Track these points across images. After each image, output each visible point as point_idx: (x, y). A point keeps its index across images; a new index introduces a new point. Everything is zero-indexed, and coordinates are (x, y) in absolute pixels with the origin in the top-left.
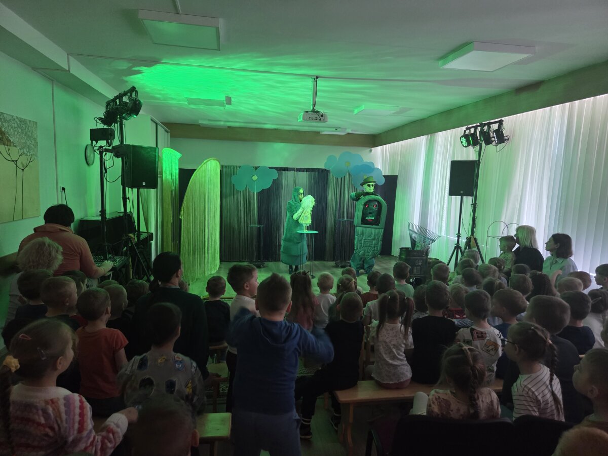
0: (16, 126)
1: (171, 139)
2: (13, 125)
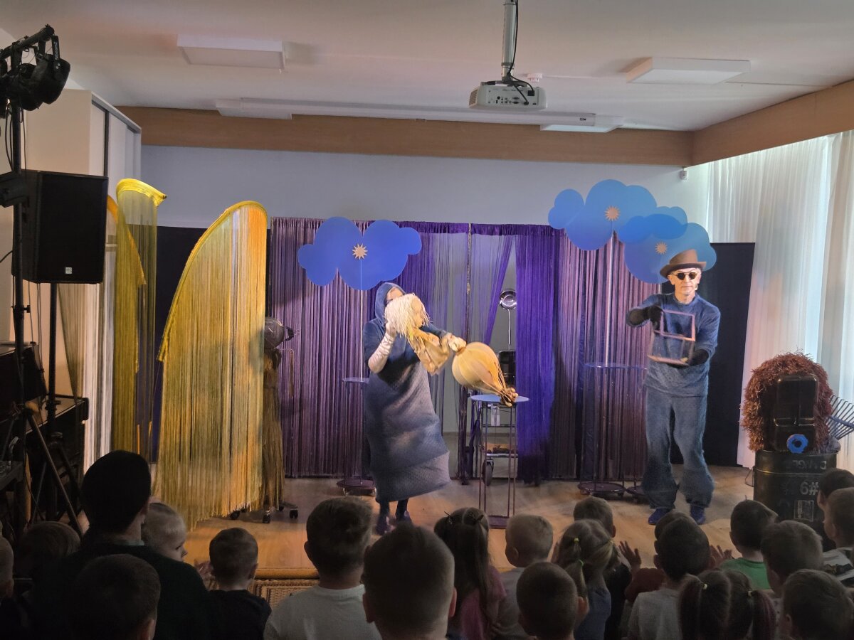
1: (142, 149)
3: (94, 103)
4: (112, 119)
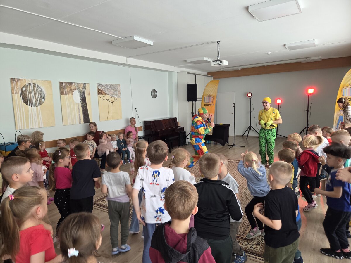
0: (108, 87)
2: (107, 87)
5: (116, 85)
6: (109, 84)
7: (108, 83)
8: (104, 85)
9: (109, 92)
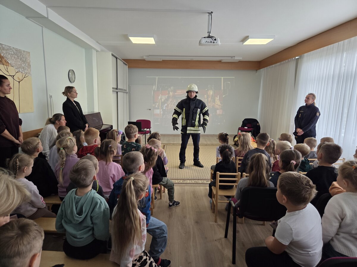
0: (13, 53)
1: (128, 69)
2: (11, 53)
3: (112, 55)
4: (118, 59)
5: (24, 51)
6: (13, 48)
7: (12, 46)
8: (6, 48)
9: (14, 62)
